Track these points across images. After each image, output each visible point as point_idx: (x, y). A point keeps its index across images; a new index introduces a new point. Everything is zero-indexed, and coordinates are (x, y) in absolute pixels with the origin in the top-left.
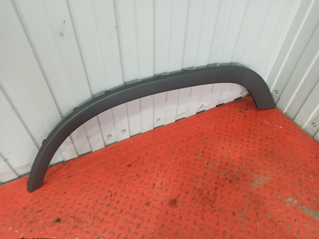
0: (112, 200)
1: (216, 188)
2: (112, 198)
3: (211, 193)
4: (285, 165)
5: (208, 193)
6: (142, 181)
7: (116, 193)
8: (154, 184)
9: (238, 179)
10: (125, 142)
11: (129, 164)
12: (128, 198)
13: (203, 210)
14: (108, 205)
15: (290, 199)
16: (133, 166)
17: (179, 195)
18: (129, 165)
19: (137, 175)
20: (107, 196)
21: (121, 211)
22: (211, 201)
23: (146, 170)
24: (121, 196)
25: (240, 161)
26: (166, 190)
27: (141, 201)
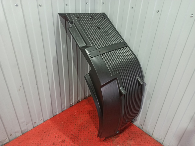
1: (79, 132)
3: (77, 134)
7: (41, 144)
8: (56, 137)
9: (86, 127)
10: (42, 125)
12: (46, 144)
13: (74, 141)
17: (65, 138)
18: (45, 133)
19: (49, 135)
22: (77, 137)
23: (52, 133)
25: (87, 121)
26: (61, 137)
27: (51, 144)
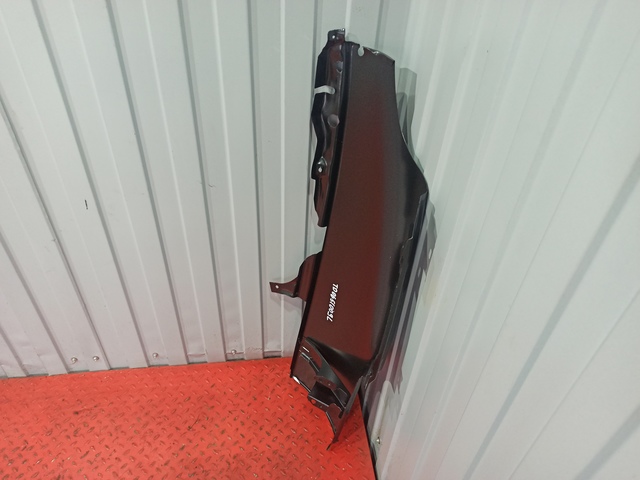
0: (20, 456)
2: (22, 453)
6: (76, 442)
7: (32, 447)
8: (87, 453)
10: (98, 374)
11: (77, 409)
12: (41, 460)
14: (11, 461)
16: (80, 415)
18: (77, 413)
20: (19, 448)
21: (20, 476)
23: (93, 428)
24: (36, 454)
25: (231, 460)
26: (96, 468)
27: (53, 471)
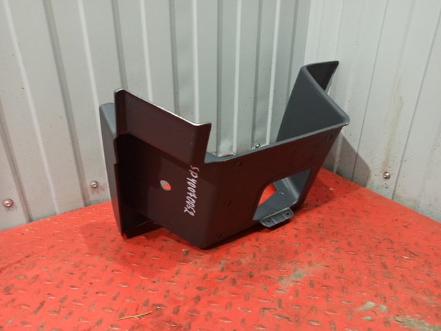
4: (349, 244)
5: (176, 312)
15: (371, 304)
